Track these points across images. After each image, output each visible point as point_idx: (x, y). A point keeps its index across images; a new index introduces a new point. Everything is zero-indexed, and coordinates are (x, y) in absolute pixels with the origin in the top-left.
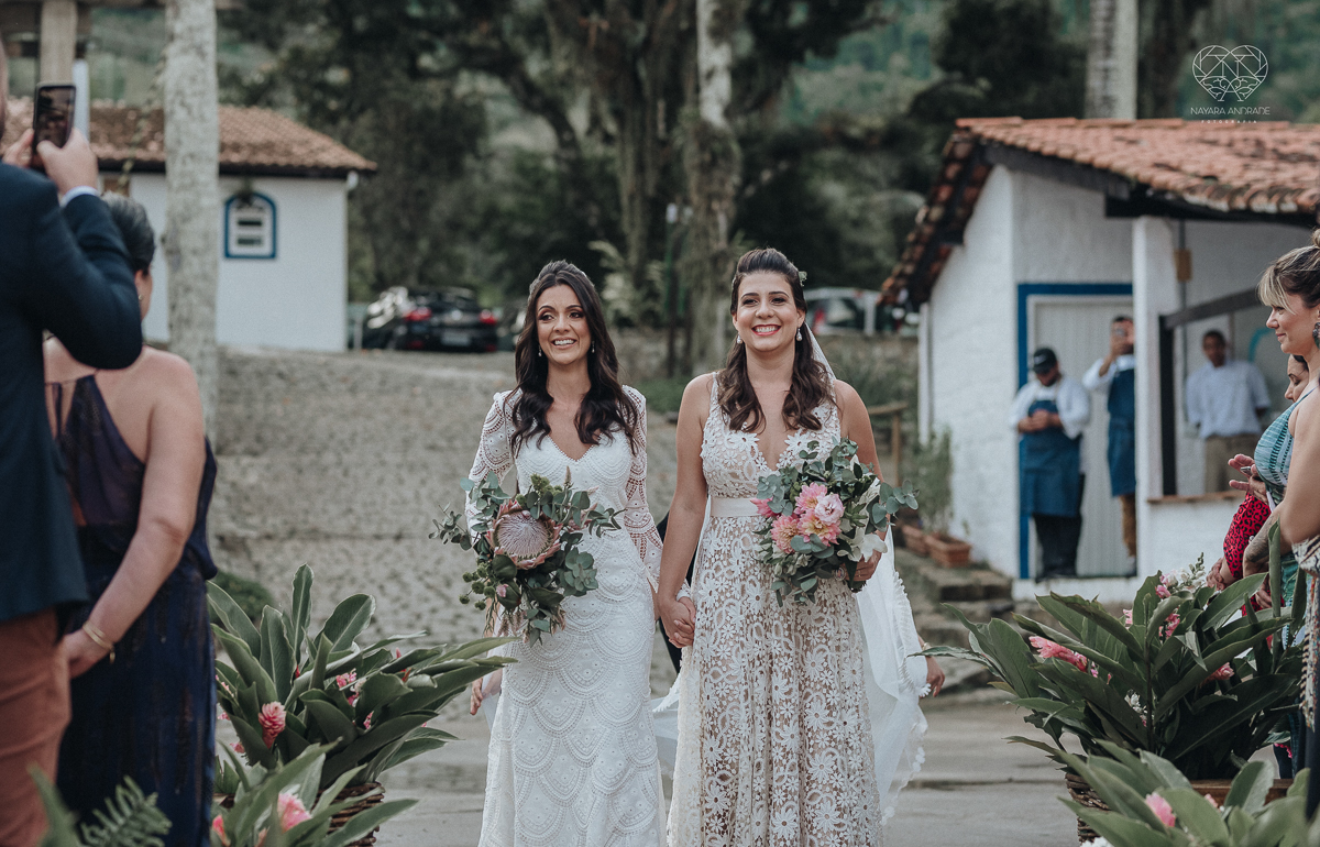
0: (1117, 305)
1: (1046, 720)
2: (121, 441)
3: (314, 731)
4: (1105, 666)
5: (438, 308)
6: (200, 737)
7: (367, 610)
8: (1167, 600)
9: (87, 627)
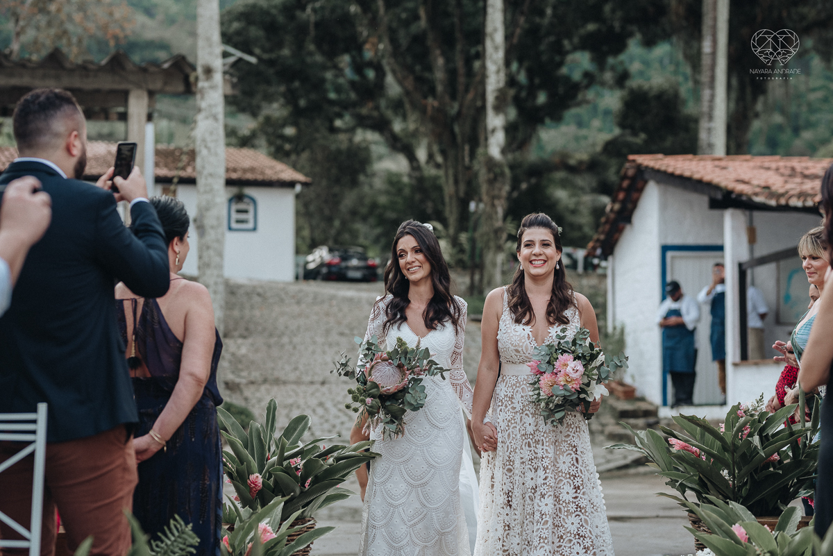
0: (716, 257)
1: (678, 484)
2: (170, 330)
3: (278, 489)
4: (709, 454)
5: (345, 258)
6: (213, 493)
7: (306, 423)
8: (744, 418)
9: (151, 432)
